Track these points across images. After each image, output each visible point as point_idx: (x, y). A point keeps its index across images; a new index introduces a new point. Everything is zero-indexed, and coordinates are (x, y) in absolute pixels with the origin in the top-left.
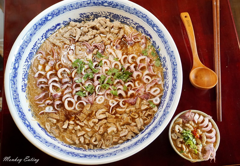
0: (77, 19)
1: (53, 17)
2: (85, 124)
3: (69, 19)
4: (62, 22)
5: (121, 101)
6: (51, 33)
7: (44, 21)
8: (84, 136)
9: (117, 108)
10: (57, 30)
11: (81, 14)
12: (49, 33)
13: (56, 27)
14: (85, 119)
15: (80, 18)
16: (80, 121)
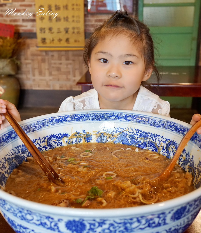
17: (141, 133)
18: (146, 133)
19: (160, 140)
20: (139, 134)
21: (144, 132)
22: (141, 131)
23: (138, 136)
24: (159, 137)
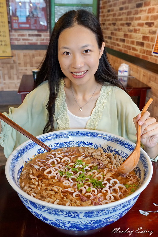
0: (105, 149)
1: (91, 136)
2: (42, 185)
3: (100, 145)
4: (94, 144)
5: (77, 193)
6: (84, 146)
7: (85, 134)
8: (33, 189)
9: (70, 194)
10: (88, 146)
11: (109, 147)
12: (82, 145)
13: (88, 144)
14: (46, 184)
15: (107, 149)
16: (41, 183)
17: (59, 144)
18: (62, 143)
19: (73, 143)
20: (58, 145)
21: (61, 143)
22: (59, 143)
23: (58, 147)
24: (71, 143)
